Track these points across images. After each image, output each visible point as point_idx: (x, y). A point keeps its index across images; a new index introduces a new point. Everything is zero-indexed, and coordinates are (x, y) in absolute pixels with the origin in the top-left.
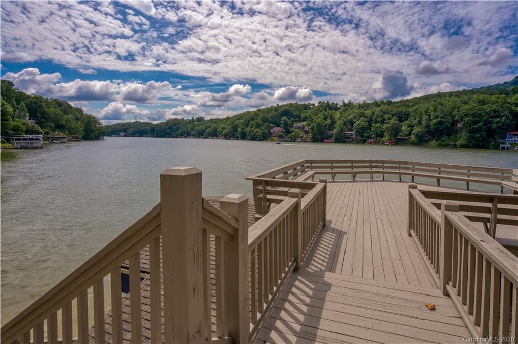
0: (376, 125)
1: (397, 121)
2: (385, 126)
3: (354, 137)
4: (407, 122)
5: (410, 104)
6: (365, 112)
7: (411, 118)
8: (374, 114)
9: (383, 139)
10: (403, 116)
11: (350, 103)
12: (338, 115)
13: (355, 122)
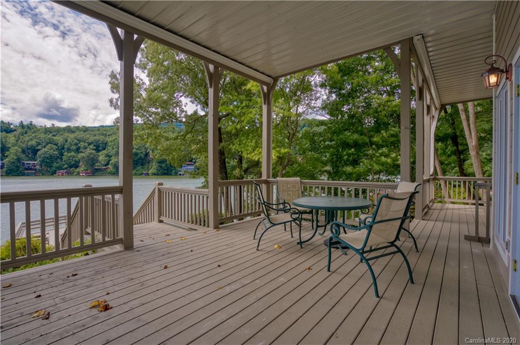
0: (70, 154)
1: (94, 151)
2: (80, 155)
3: (38, 167)
4: (105, 152)
5: (108, 133)
6: (55, 138)
7: (109, 148)
8: (66, 141)
9: (78, 169)
10: (101, 145)
11: (31, 124)
12: (11, 138)
13: (40, 149)
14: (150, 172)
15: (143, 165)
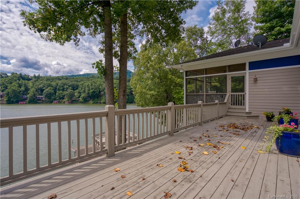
0: (60, 92)
1: (72, 90)
2: (65, 93)
3: (44, 99)
4: (77, 90)
5: (79, 80)
6: (52, 83)
7: (80, 88)
8: (58, 85)
9: (64, 100)
10: (75, 87)
11: (39, 76)
12: (30, 84)
13: (44, 90)
14: (102, 101)
15: (98, 98)
